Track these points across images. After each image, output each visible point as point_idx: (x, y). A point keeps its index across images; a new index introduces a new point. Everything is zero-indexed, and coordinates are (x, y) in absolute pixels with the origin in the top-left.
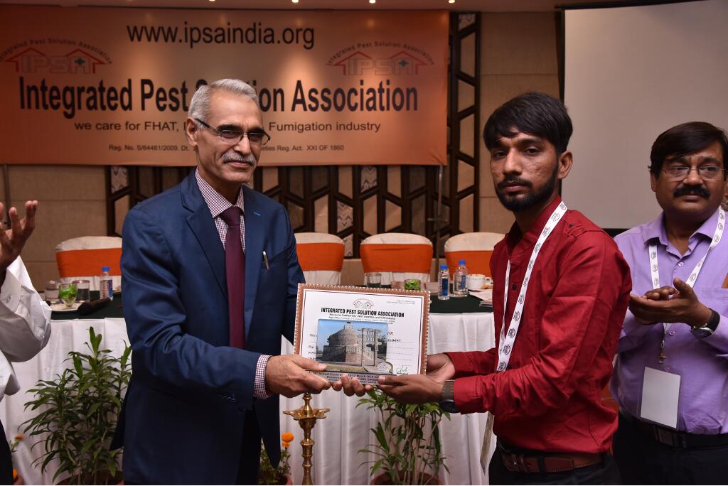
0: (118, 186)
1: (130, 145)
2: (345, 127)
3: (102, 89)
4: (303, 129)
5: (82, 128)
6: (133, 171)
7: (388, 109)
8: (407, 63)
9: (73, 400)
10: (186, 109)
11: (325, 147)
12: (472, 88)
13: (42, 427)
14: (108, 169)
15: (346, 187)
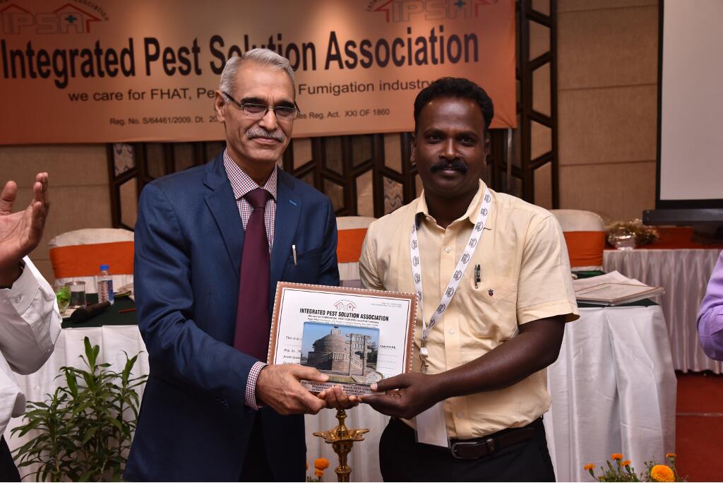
0: (123, 167)
1: (135, 118)
2: (391, 87)
3: (98, 52)
4: (339, 91)
5: (77, 99)
6: (140, 149)
7: (442, 62)
8: (464, 3)
9: (66, 423)
10: (199, 72)
11: (367, 112)
12: (546, 30)
13: (32, 457)
14: (110, 148)
15: (393, 160)
